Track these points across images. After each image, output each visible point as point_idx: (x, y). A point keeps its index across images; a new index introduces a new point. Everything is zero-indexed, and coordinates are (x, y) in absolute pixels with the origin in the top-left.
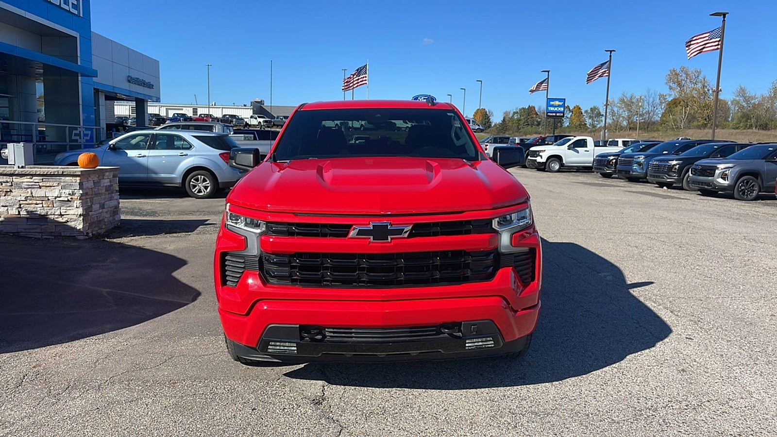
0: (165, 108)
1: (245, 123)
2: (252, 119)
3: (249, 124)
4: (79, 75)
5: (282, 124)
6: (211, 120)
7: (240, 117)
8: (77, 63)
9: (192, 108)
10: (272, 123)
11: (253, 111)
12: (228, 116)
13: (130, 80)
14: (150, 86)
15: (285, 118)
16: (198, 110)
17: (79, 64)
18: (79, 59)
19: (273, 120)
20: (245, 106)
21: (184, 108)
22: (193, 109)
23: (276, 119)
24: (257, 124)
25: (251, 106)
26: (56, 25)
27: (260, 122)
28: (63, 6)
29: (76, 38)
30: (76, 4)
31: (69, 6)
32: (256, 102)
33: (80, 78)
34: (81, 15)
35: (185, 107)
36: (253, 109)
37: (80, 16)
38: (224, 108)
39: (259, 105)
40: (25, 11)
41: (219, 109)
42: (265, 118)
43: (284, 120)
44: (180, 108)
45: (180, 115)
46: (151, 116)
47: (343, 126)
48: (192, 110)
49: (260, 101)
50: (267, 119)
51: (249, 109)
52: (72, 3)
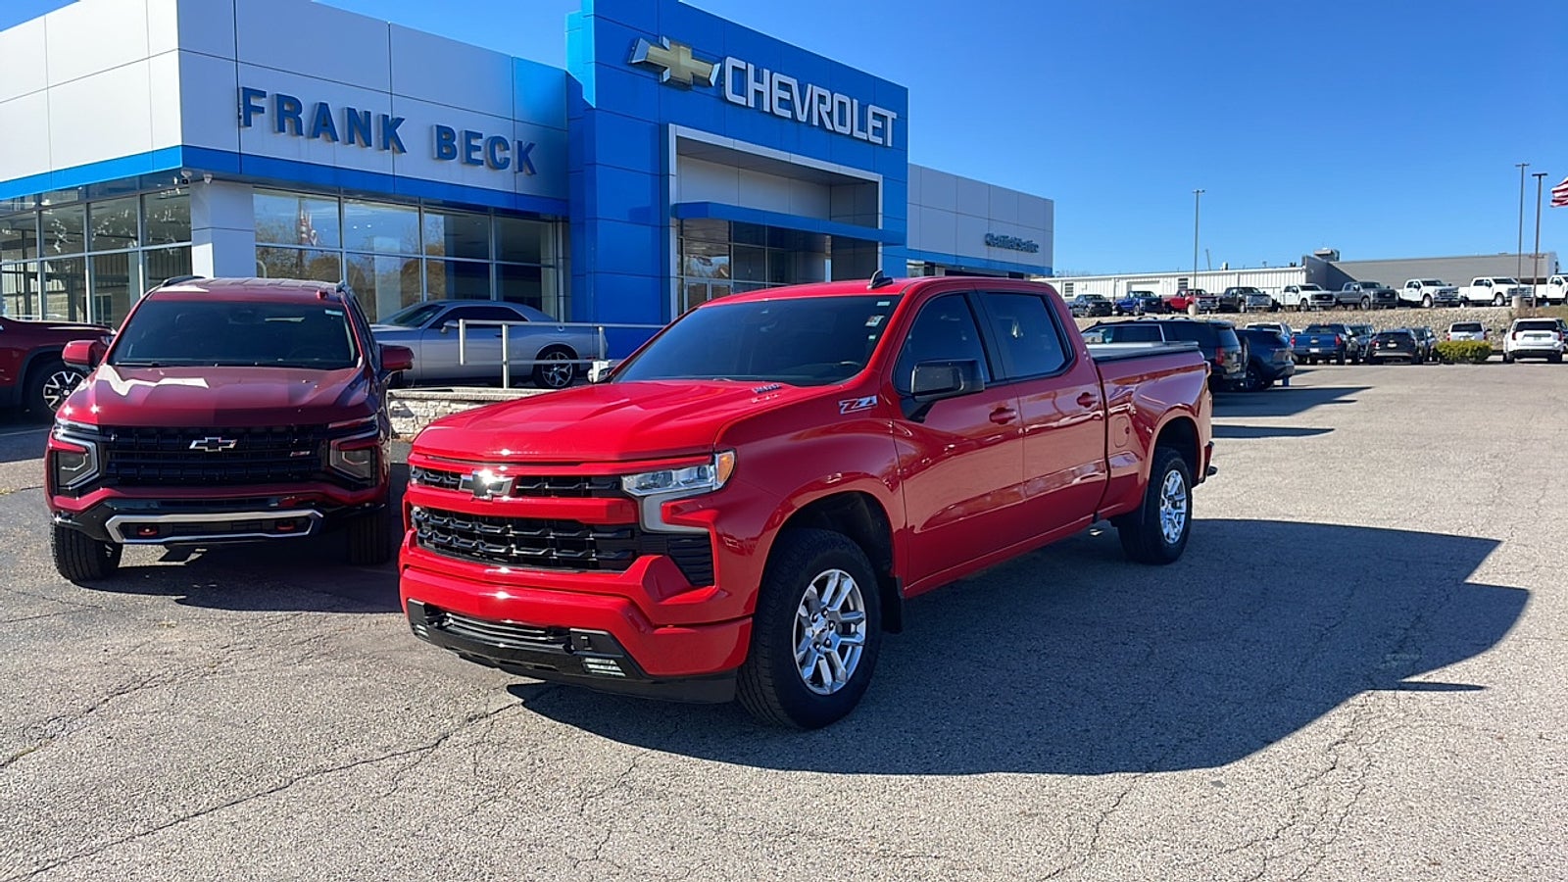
0: (1125, 282)
1: (1270, 303)
2: (1288, 294)
3: (1282, 303)
4: (880, 243)
5: (1358, 300)
6: (1198, 300)
7: (1262, 291)
8: (877, 227)
9: (1177, 278)
10: (1334, 300)
11: (1307, 276)
12: (1235, 291)
13: (991, 241)
14: (1031, 248)
15: (1364, 288)
16: (1188, 282)
17: (880, 227)
18: (880, 217)
19: (1335, 293)
20: (1292, 265)
21: (1161, 280)
22: (1180, 280)
23: (1343, 291)
24: (1299, 303)
25: (1304, 264)
26: (842, 167)
27: (1304, 299)
28: (857, 134)
29: (877, 183)
30: (880, 126)
31: (867, 132)
32: (1319, 255)
33: (880, 249)
34: (889, 144)
35: (1164, 277)
36: (1306, 271)
37: (887, 147)
38: (1243, 273)
39: (1325, 261)
40: (790, 152)
41: (1233, 276)
42: (1318, 290)
43: (1362, 290)
44: (1154, 279)
45: (1140, 295)
46: (1086, 299)
47: (1514, 298)
48: (1177, 282)
49: (1329, 252)
50: (1323, 292)
51: (1297, 271)
52: (874, 128)
